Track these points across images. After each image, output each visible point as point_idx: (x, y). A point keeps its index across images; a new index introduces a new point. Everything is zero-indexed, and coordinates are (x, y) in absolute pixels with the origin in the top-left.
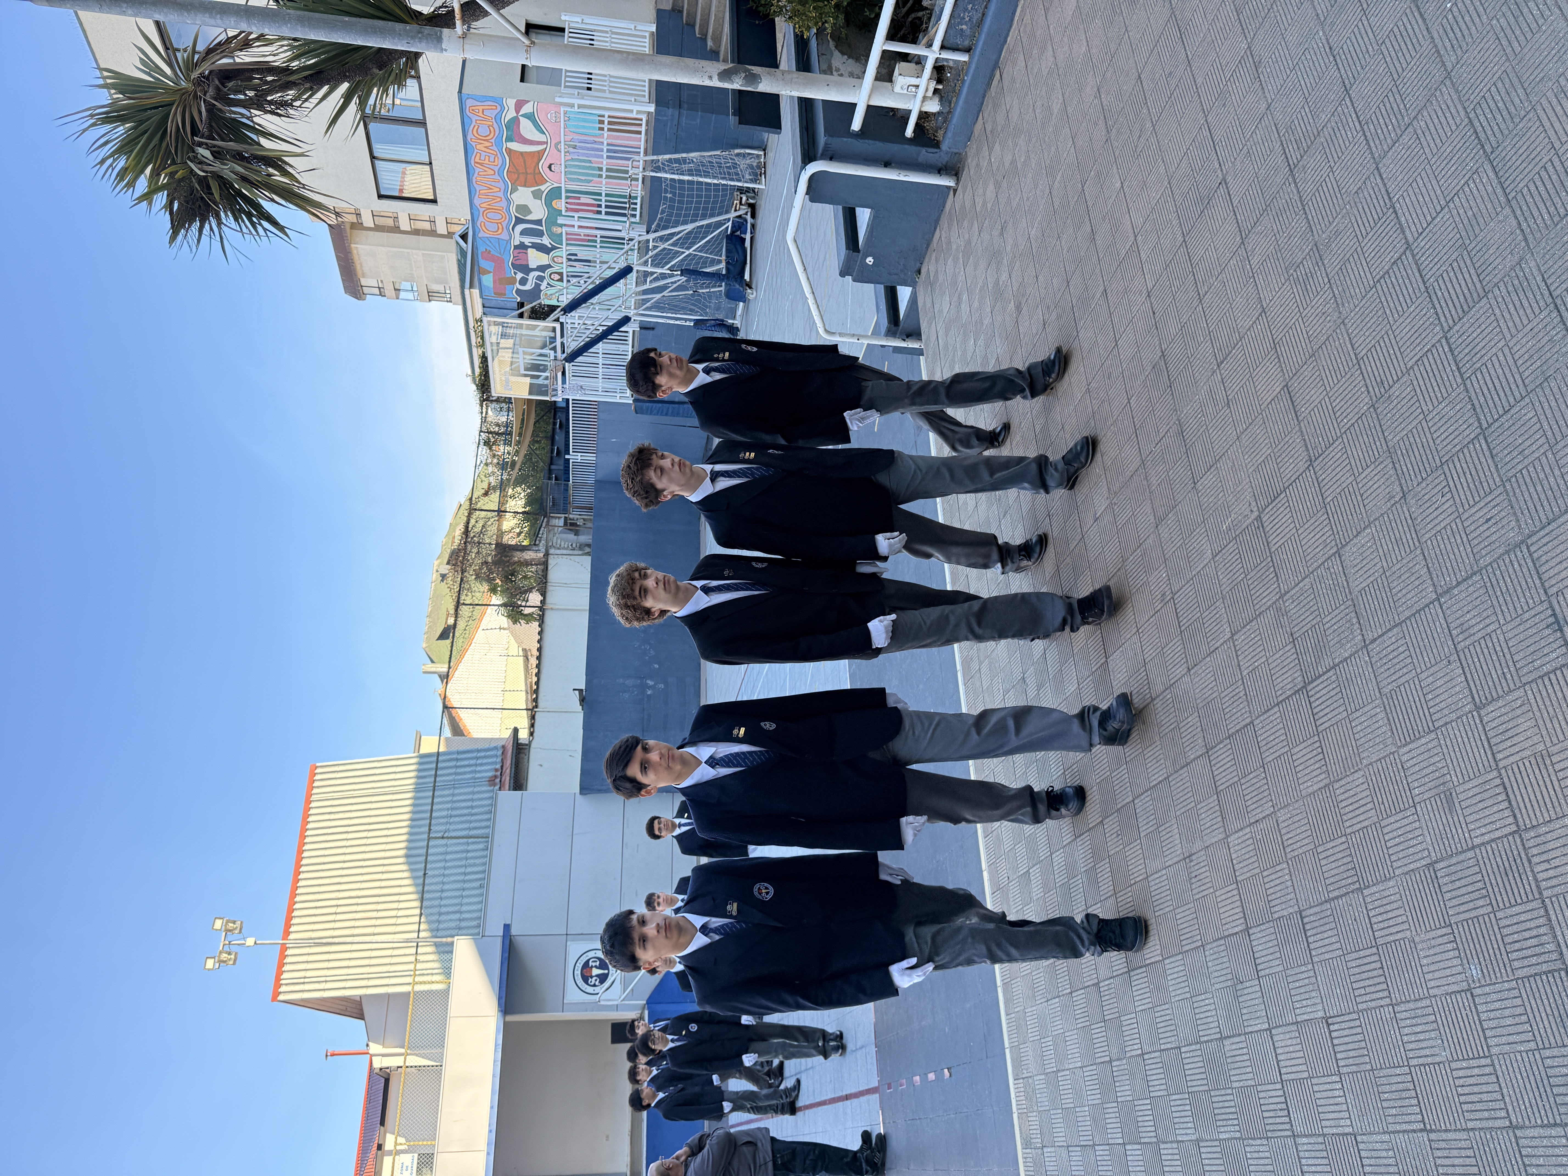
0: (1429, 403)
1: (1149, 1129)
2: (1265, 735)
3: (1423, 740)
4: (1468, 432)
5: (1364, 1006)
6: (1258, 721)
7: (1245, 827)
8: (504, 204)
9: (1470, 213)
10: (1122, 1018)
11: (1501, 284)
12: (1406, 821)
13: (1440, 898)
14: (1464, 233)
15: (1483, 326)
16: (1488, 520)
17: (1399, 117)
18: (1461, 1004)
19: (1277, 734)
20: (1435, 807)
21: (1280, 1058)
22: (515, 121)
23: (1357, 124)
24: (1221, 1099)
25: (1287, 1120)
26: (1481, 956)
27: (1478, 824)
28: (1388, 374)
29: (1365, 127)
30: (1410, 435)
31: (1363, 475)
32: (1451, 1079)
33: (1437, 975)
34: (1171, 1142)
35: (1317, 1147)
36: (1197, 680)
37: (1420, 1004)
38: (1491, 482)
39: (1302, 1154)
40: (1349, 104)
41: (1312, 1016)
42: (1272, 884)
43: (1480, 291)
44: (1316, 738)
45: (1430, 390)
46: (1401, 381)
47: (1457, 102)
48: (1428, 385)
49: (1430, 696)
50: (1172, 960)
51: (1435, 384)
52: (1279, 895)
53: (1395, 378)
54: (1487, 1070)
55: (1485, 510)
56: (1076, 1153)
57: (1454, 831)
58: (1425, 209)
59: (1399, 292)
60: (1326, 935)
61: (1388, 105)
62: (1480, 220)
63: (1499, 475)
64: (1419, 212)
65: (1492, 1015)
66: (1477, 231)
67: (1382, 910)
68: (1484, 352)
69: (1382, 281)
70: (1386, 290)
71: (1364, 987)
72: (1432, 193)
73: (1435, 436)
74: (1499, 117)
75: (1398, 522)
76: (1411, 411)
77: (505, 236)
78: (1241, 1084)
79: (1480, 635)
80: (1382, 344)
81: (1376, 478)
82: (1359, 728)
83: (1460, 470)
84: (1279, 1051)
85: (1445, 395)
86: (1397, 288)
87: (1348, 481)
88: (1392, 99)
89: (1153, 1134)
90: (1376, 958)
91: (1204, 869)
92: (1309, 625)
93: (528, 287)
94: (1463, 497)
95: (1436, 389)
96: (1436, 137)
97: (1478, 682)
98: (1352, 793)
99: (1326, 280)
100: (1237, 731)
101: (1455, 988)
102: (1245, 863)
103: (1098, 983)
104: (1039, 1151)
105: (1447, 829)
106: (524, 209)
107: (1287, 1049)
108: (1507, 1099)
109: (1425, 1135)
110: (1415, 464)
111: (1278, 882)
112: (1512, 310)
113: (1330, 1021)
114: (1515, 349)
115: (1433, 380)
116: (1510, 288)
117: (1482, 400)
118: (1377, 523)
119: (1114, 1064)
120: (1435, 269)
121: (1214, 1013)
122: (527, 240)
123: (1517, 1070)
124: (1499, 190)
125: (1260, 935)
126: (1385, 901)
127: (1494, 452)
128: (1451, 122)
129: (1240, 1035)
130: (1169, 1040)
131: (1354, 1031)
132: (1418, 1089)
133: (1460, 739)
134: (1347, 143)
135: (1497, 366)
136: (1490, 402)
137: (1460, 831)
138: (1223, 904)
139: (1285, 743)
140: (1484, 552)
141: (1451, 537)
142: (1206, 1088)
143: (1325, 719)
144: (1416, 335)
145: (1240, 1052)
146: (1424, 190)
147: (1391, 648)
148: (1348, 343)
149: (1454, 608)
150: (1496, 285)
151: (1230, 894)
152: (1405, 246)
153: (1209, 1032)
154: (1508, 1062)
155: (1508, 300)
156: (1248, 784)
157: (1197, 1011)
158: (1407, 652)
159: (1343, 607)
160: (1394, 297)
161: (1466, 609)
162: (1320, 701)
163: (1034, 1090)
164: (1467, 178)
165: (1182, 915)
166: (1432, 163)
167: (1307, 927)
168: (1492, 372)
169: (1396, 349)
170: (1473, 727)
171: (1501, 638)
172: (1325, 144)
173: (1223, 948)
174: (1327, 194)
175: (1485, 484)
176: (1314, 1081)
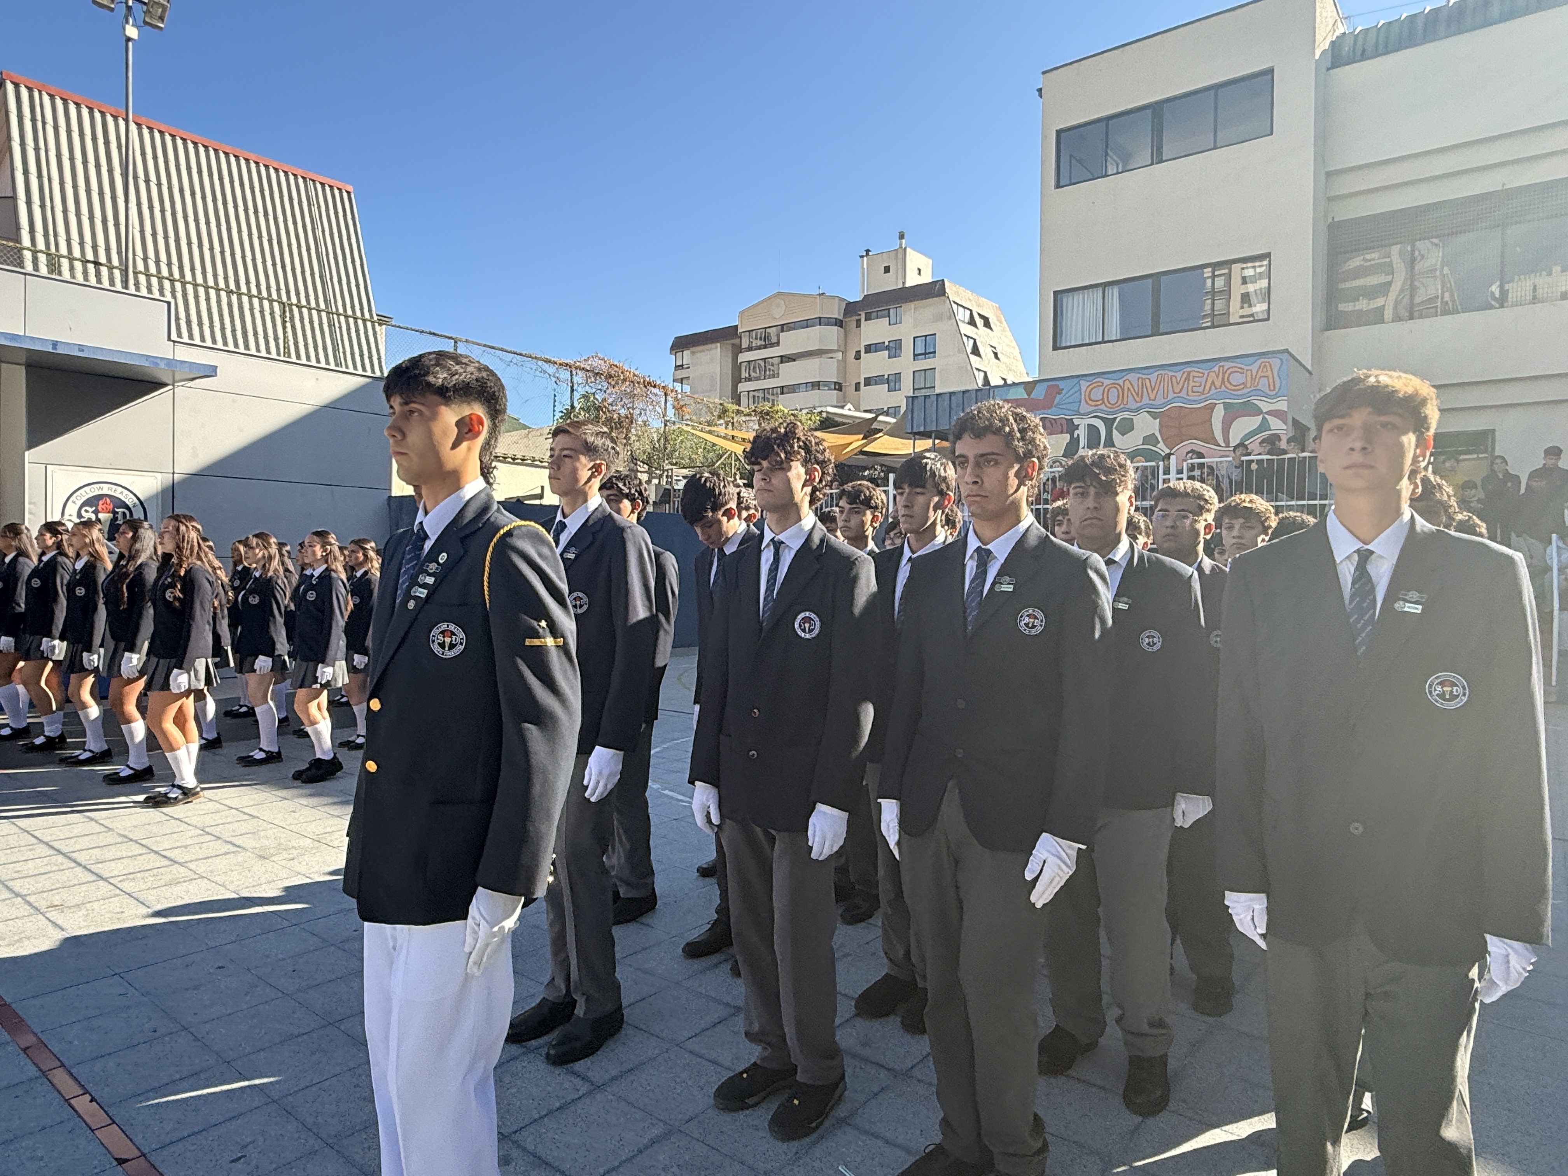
8: (1133, 405)
77: (1084, 408)
106: (1127, 427)
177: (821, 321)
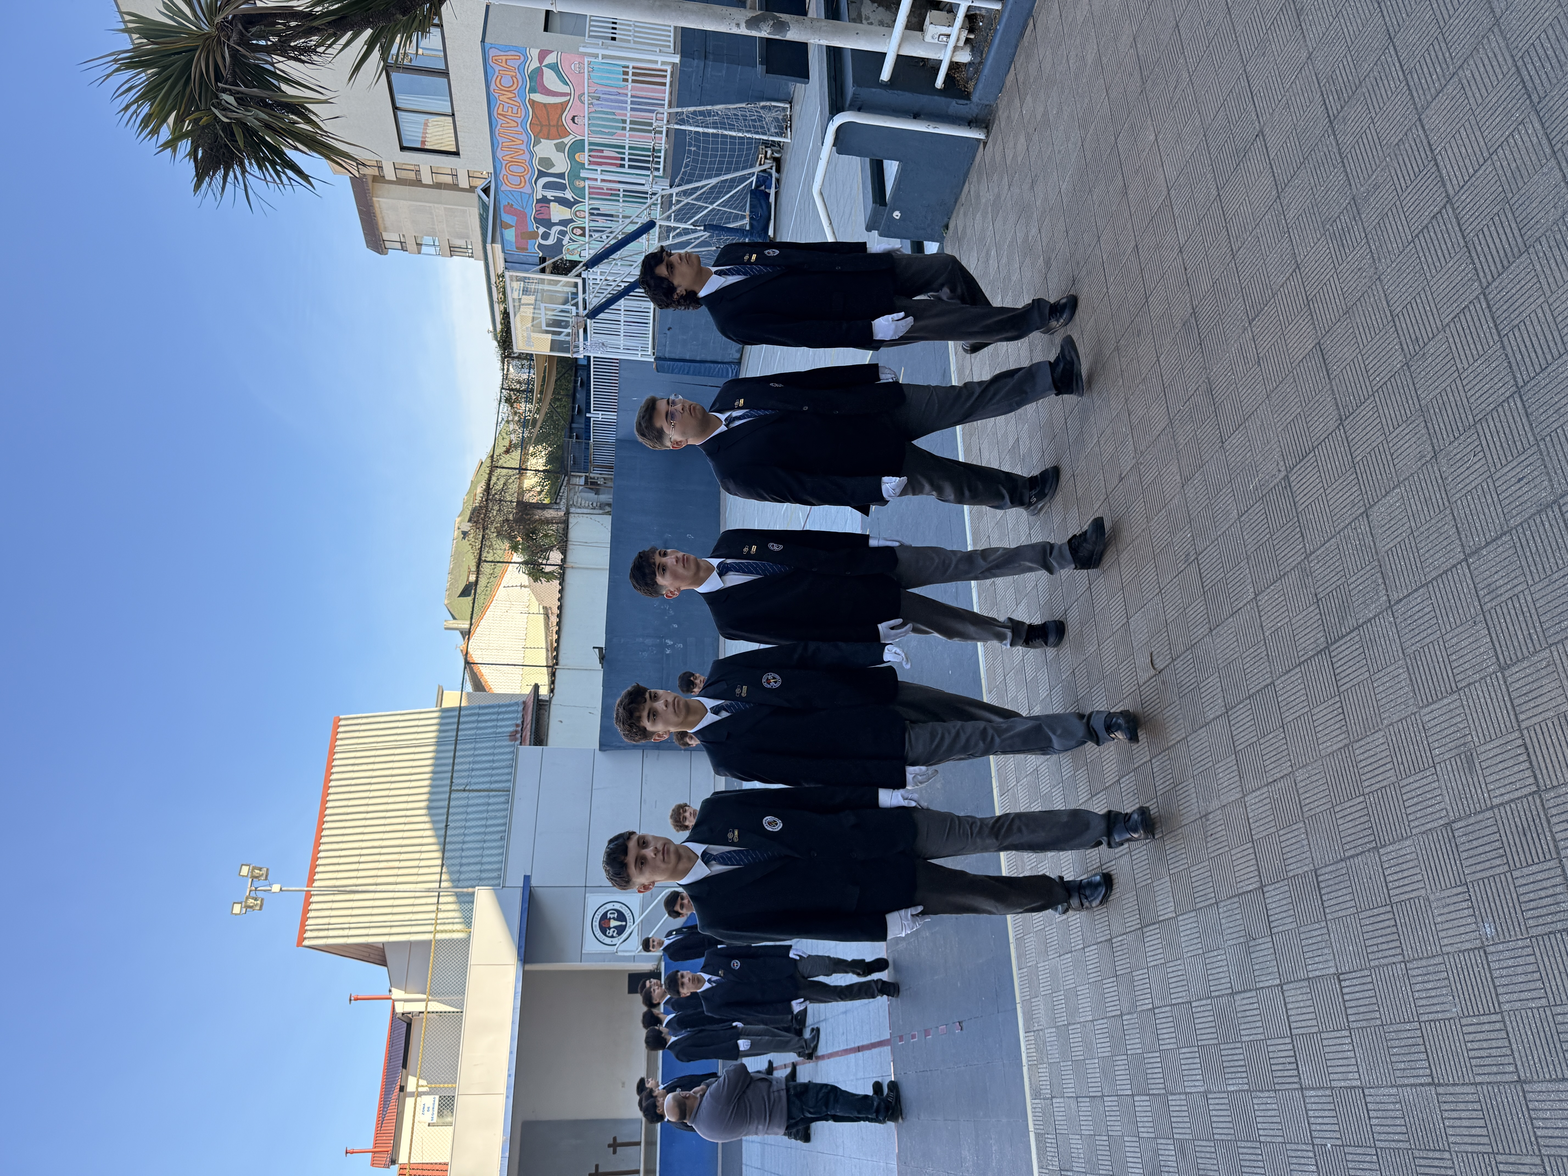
0: (1465, 361)
1: (1157, 1081)
2: (1286, 696)
3: (1445, 701)
4: (1503, 390)
5: (1376, 963)
6: (1279, 681)
7: (1262, 787)
8: (527, 156)
9: (1513, 165)
10: (1134, 974)
11: (1543, 239)
12: (1425, 781)
13: (1457, 857)
14: (1506, 187)
15: (1523, 282)
16: (1520, 480)
17: (1444, 66)
18: (1473, 961)
19: (1298, 695)
20: (1455, 767)
21: (1290, 1013)
22: (538, 72)
23: (1400, 73)
24: (1230, 1052)
25: (1296, 1073)
26: (1495, 914)
27: (1497, 784)
28: (1423, 331)
29: (1409, 77)
30: (1443, 394)
31: (1394, 434)
32: (1460, 1035)
33: (1451, 932)
34: (1180, 1094)
35: (1324, 1100)
36: (1218, 640)
37: (1432, 961)
38: (1525, 442)
39: (1309, 1106)
40: (1393, 53)
41: (1324, 972)
42: (1288, 843)
43: (1521, 245)
44: (1337, 699)
45: (1466, 348)
46: (1436, 339)
47: (1505, 50)
48: (1464, 342)
49: (1454, 657)
50: (1185, 916)
51: (1471, 341)
52: (1294, 854)
53: (1431, 336)
54: (1498, 1026)
55: (1518, 470)
56: (1085, 1104)
57: (1473, 790)
58: (1467, 161)
59: (1437, 247)
60: (1340, 893)
61: (1433, 53)
62: (1524, 171)
63: (1534, 435)
64: (1461, 164)
65: (1504, 972)
66: (1520, 184)
67: (1398, 869)
68: (1522, 308)
69: (1421, 236)
70: (1424, 244)
71: (1377, 945)
72: (1475, 145)
73: (1469, 394)
74: (1547, 65)
75: (1428, 482)
76: (1445, 368)
77: (527, 190)
78: (1251, 1038)
79: (1507, 595)
80: (1419, 301)
81: (1407, 437)
82: (1381, 688)
83: (1493, 429)
84: (1289, 1006)
85: (1481, 353)
86: (1436, 242)
87: (1379, 440)
88: (1437, 47)
89: (1161, 1086)
90: (1390, 916)
91: (1220, 828)
92: (1334, 586)
93: (550, 242)
94: (1495, 457)
95: (1472, 346)
96: (1481, 86)
97: (1503, 643)
98: (1372, 753)
99: (1363, 235)
100: (1258, 691)
101: (1468, 946)
102: (1262, 822)
103: (1110, 940)
104: (1049, 1102)
105: (1467, 789)
106: (547, 162)
107: (1297, 1005)
108: (1516, 1055)
109: (1433, 1089)
110: (1447, 423)
111: (1294, 840)
112: (1553, 265)
113: (1342, 977)
114: (1555, 306)
115: (1469, 338)
116: (1553, 243)
117: (1519, 357)
118: (1406, 483)
119: (1125, 1018)
120: (1475, 224)
121: (1226, 969)
122: (550, 194)
123: (1527, 1027)
124: (1544, 142)
125: (1274, 893)
126: (1401, 860)
127: (1529, 411)
128: (1498, 70)
129: (1250, 990)
130: (1180, 995)
131: (1366, 987)
132: (1427, 1043)
133: (1482, 700)
134: (1389, 93)
135: (1536, 323)
136: (1527, 360)
137: (1479, 791)
138: (1238, 862)
139: (1306, 703)
140: (1514, 512)
141: (1482, 497)
142: (1216, 1042)
143: (1347, 679)
144: (1454, 291)
145: (1251, 1007)
146: (1466, 141)
147: (1416, 609)
148: (1383, 299)
149: (1481, 569)
150: (1538, 239)
151: (1245, 853)
152: (1445, 200)
153: (1220, 987)
154: (1518, 1018)
155: (1549, 255)
156: (1267, 744)
157: (1209, 967)
158: (1433, 613)
159: (1368, 568)
160: (1433, 252)
161: (1493, 570)
162: (1343, 661)
163: (1045, 1042)
164: (1512, 128)
165: (1197, 873)
166: (1476, 113)
167: (1322, 885)
168: (1530, 329)
169: (1433, 306)
170: (1497, 687)
171: (1529, 598)
172: (1367, 95)
173: (1237, 905)
174: (1367, 147)
175: (1518, 443)
176: (1324, 1036)
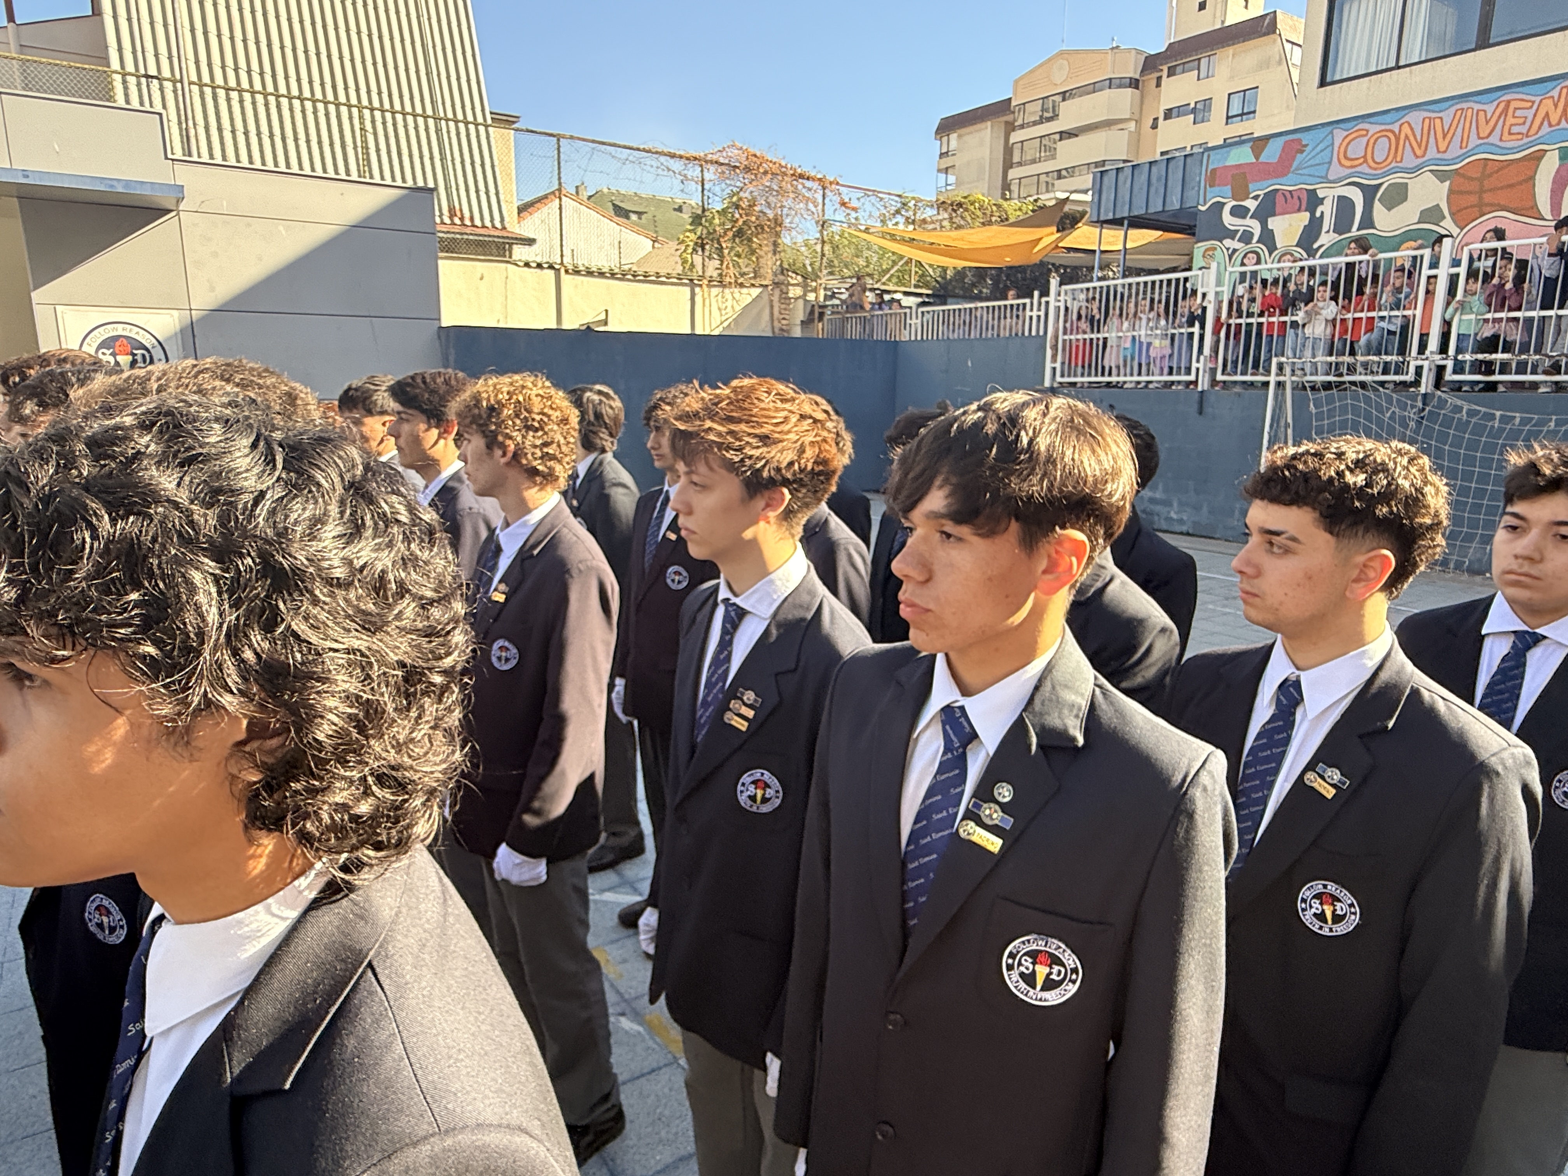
8: (1410, 162)
77: (1336, 171)
93: (1228, 219)
106: (1399, 196)
122: (1327, 210)
177: (1110, 83)
